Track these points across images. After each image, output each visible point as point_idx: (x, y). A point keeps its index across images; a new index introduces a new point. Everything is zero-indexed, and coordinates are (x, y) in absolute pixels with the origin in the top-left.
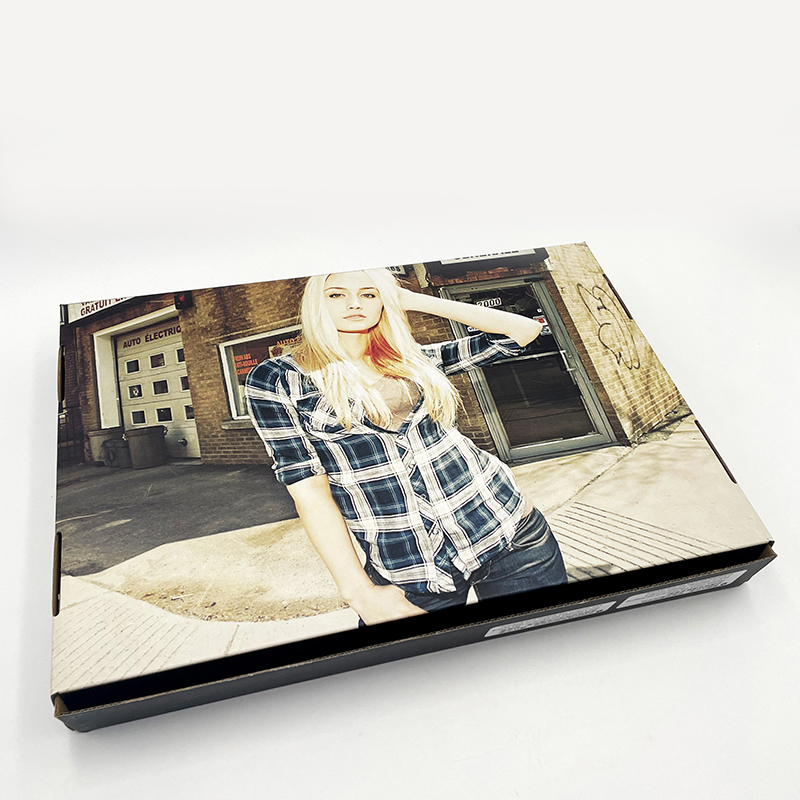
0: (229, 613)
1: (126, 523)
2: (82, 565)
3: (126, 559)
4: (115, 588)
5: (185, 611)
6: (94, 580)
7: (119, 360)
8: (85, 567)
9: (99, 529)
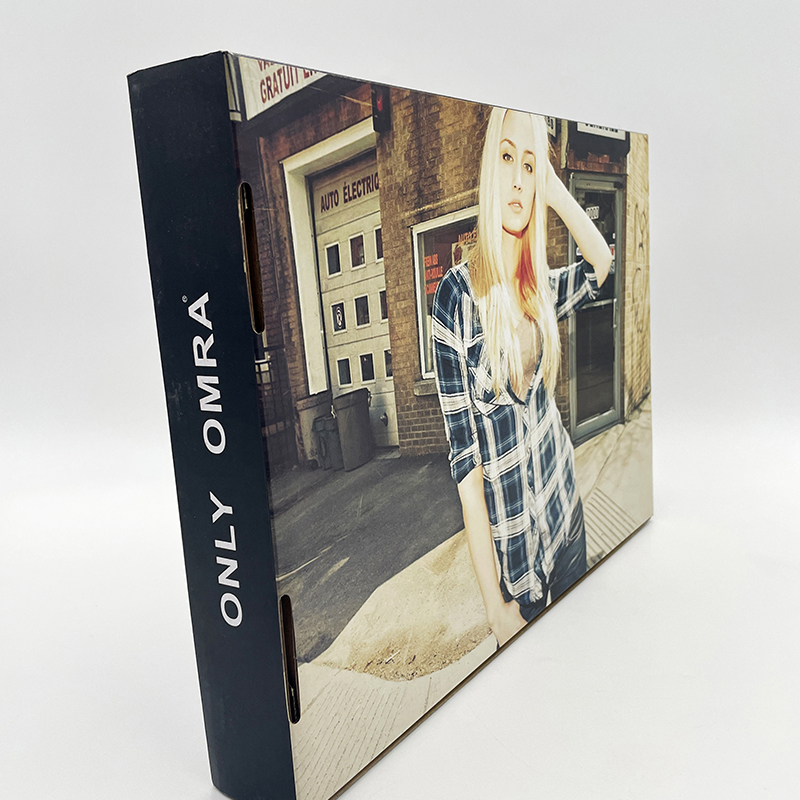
0: (425, 666)
1: (345, 565)
2: (314, 642)
3: (349, 620)
4: (343, 666)
5: (396, 675)
6: (325, 660)
7: (318, 239)
8: (317, 645)
9: (323, 580)
